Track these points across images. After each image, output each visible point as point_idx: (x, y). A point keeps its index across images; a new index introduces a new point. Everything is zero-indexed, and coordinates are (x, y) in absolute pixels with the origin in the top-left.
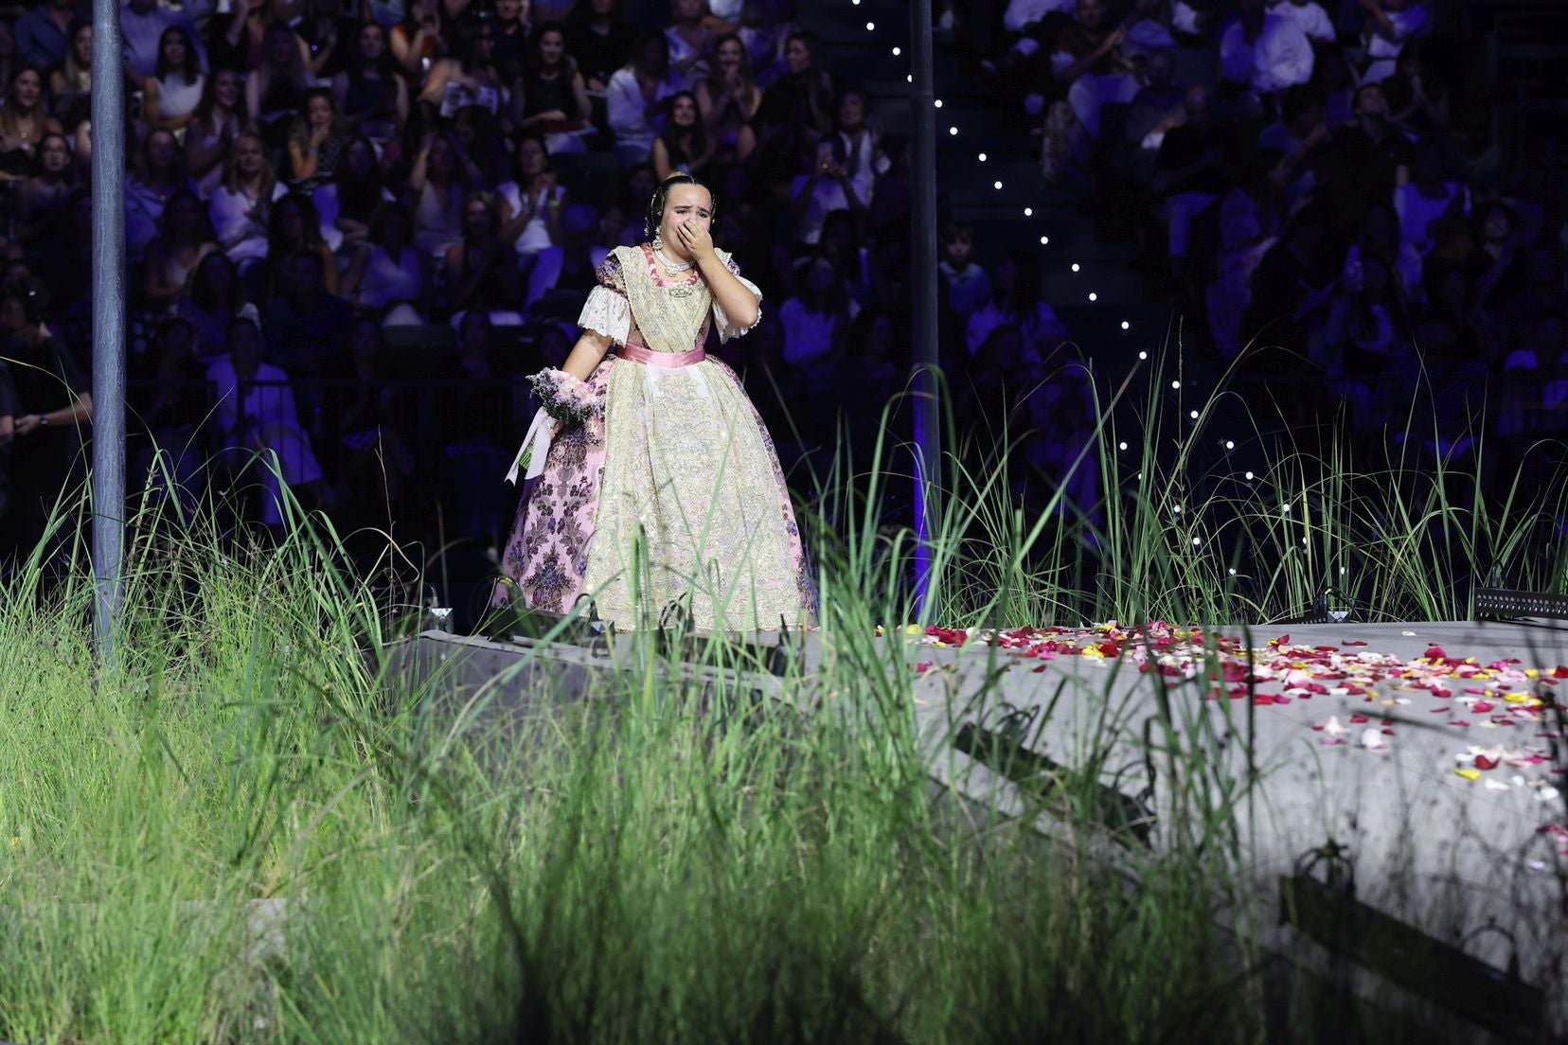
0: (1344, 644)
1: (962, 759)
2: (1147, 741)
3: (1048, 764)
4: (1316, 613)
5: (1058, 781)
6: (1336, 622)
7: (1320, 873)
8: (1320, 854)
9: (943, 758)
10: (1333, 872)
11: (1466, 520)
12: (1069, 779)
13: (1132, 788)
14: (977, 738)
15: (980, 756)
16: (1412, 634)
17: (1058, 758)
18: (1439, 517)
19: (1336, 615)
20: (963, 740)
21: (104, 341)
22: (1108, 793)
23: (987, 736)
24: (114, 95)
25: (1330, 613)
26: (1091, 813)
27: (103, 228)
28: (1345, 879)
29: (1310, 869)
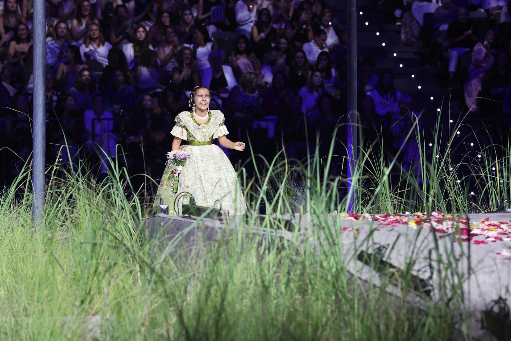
0: (510, 221)
1: (360, 264)
2: (430, 258)
3: (391, 266)
4: (500, 209)
5: (396, 273)
6: (508, 213)
7: (496, 309)
8: (496, 302)
9: (352, 263)
10: (501, 309)
12: (400, 273)
13: (425, 276)
14: (365, 256)
15: (366, 263)
17: (396, 264)
19: (508, 210)
20: (361, 257)
21: (37, 103)
22: (415, 278)
23: (369, 255)
24: (42, 8)
25: (506, 209)
26: (408, 285)
27: (37, 60)
28: (506, 312)
29: (492, 308)
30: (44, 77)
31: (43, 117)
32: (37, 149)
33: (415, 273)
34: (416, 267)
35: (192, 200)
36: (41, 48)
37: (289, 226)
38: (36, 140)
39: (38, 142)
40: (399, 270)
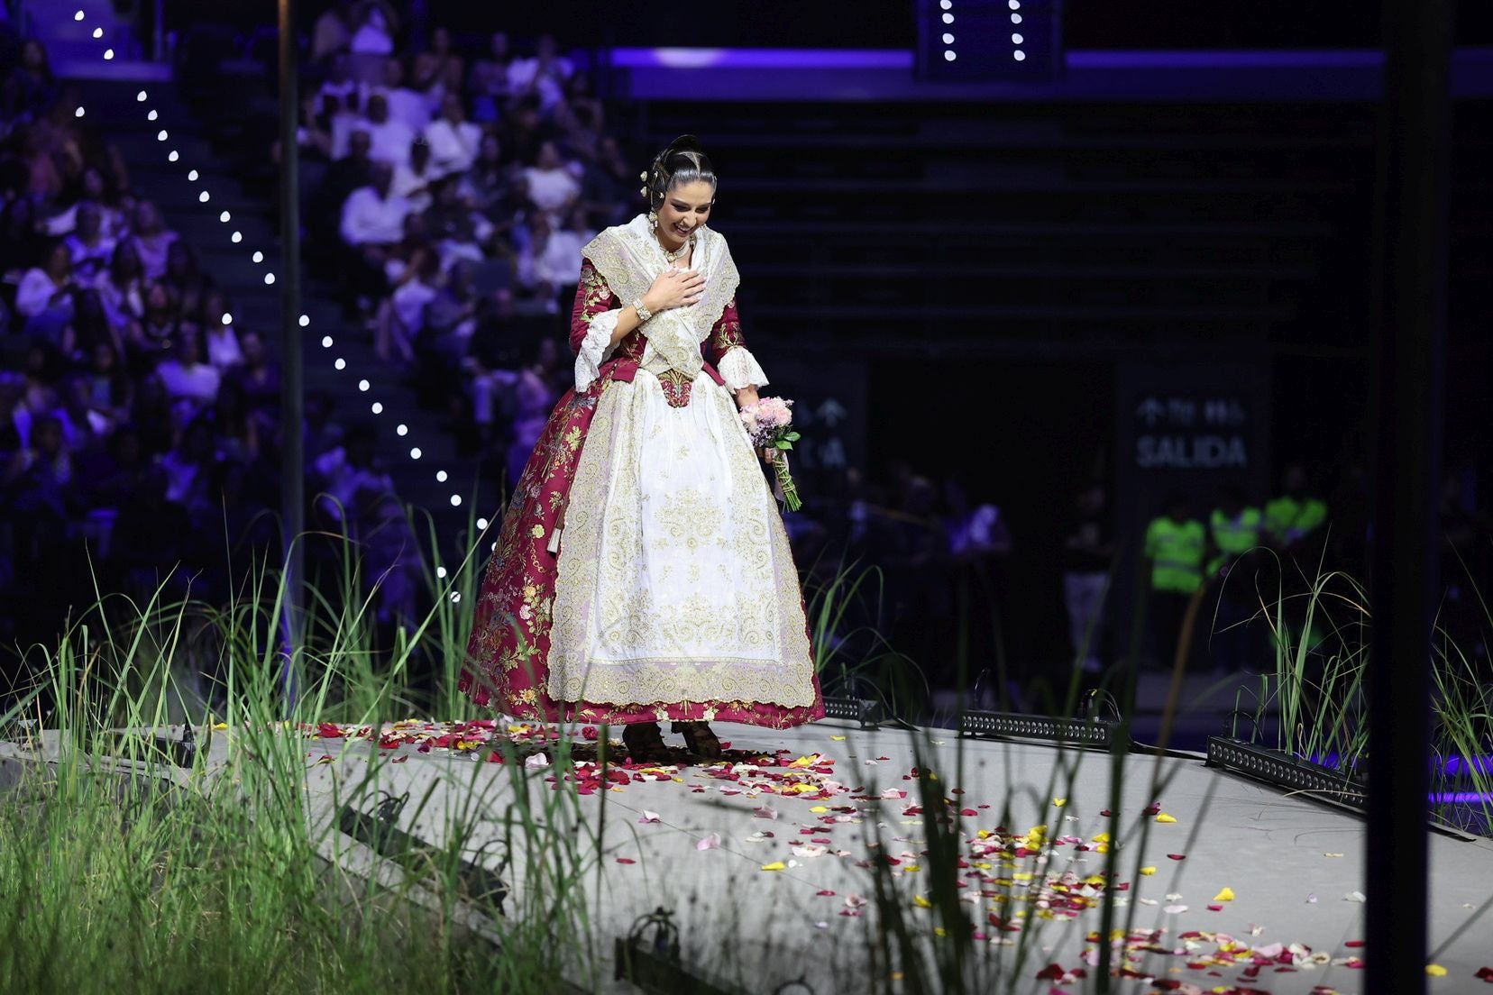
1: (346, 840)
3: (419, 843)
5: (428, 858)
7: (650, 935)
8: (651, 919)
9: (329, 839)
10: (661, 935)
12: (437, 856)
13: (491, 864)
14: (357, 821)
15: (362, 839)
17: (429, 840)
20: (347, 821)
22: (468, 868)
23: (366, 819)
26: (455, 885)
28: (671, 940)
29: (640, 933)
33: (468, 857)
34: (473, 844)
37: (185, 757)
40: (433, 852)
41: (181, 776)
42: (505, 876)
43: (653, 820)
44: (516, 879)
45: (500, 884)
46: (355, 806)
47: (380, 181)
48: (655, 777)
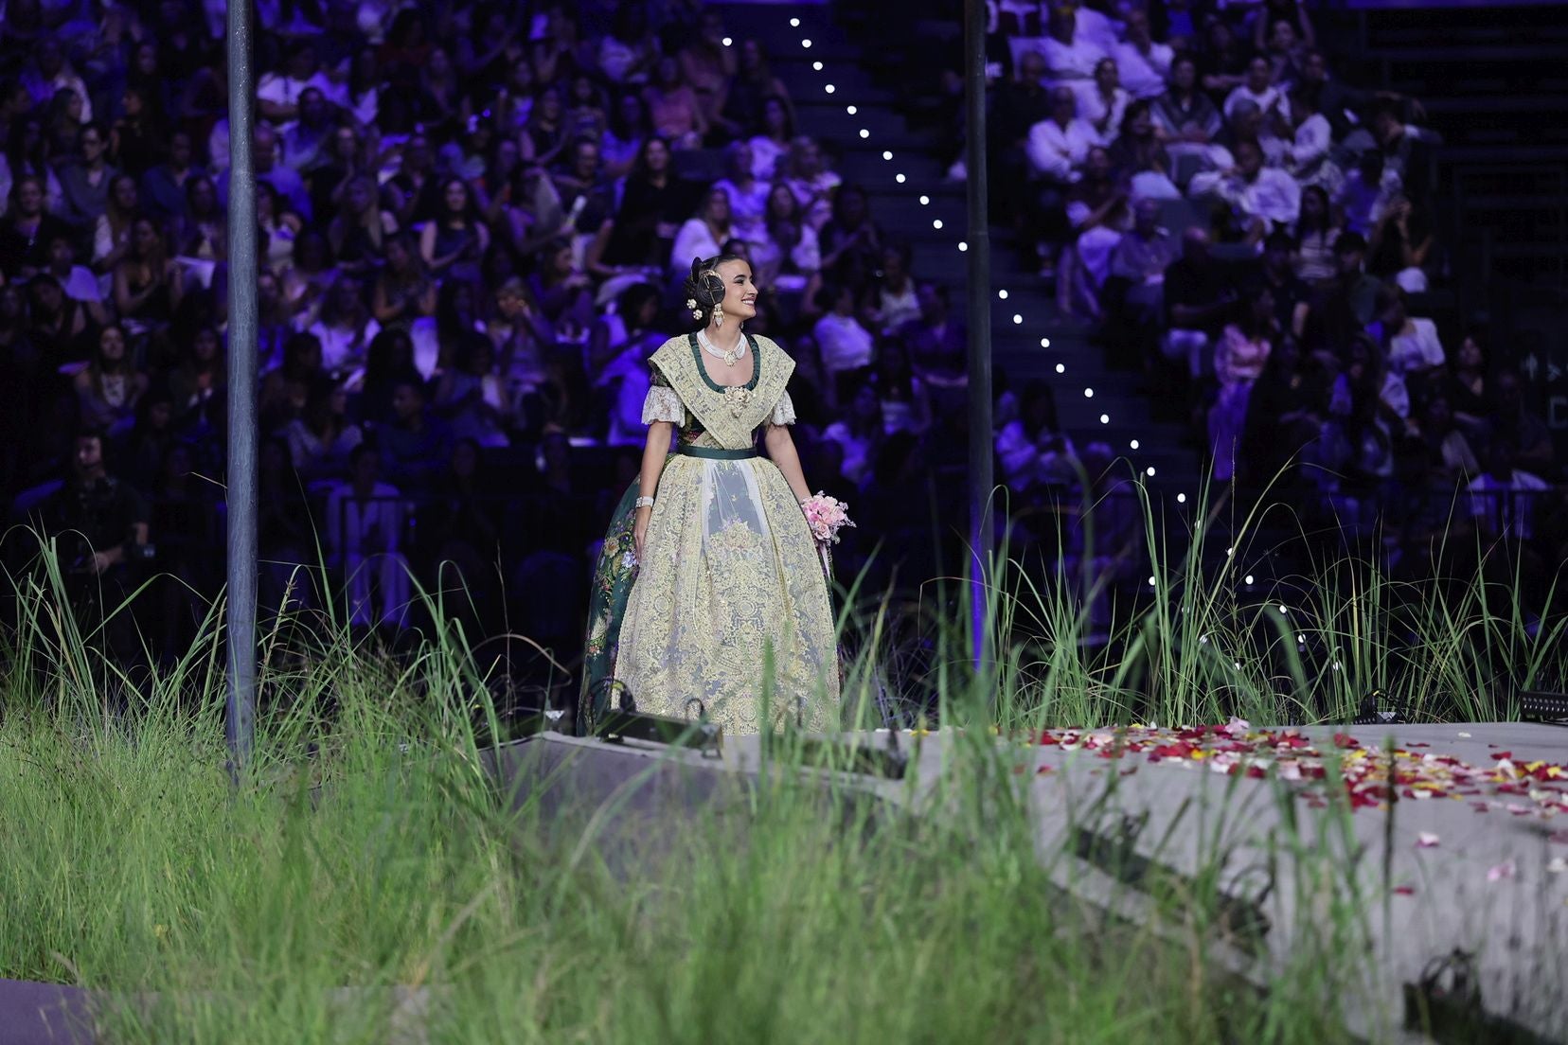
0: (1409, 745)
1: (1084, 865)
3: (1167, 869)
4: (1368, 714)
5: (1179, 886)
6: (1384, 722)
7: (1447, 980)
8: (1446, 963)
9: (1063, 865)
10: (1459, 982)
11: (1505, 629)
12: (1188, 884)
13: (1251, 893)
14: (1095, 842)
15: (1099, 863)
16: (1467, 735)
17: (1180, 866)
18: (1481, 627)
19: (1385, 715)
20: (1087, 845)
21: (237, 463)
22: (1227, 899)
23: (1104, 840)
24: (249, 236)
25: (1379, 713)
26: (1213, 918)
27: (238, 359)
28: (1471, 986)
29: (1436, 977)
30: (253, 401)
31: (251, 497)
32: (238, 577)
33: (1224, 886)
34: (1231, 872)
35: (627, 700)
36: (247, 332)
37: (896, 770)
38: (236, 554)
39: (241, 558)
40: (1184, 880)
41: (890, 791)
42: (1268, 907)
43: (1433, 845)
44: (1283, 911)
45: (1260, 917)
46: (1089, 826)
47: (1063, 111)
48: (1427, 794)
